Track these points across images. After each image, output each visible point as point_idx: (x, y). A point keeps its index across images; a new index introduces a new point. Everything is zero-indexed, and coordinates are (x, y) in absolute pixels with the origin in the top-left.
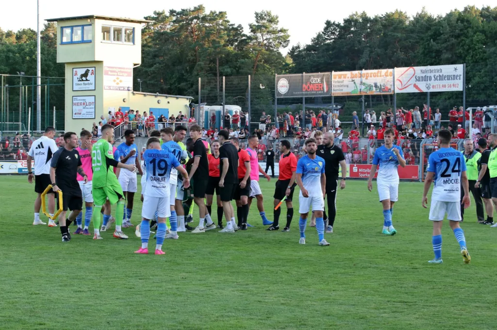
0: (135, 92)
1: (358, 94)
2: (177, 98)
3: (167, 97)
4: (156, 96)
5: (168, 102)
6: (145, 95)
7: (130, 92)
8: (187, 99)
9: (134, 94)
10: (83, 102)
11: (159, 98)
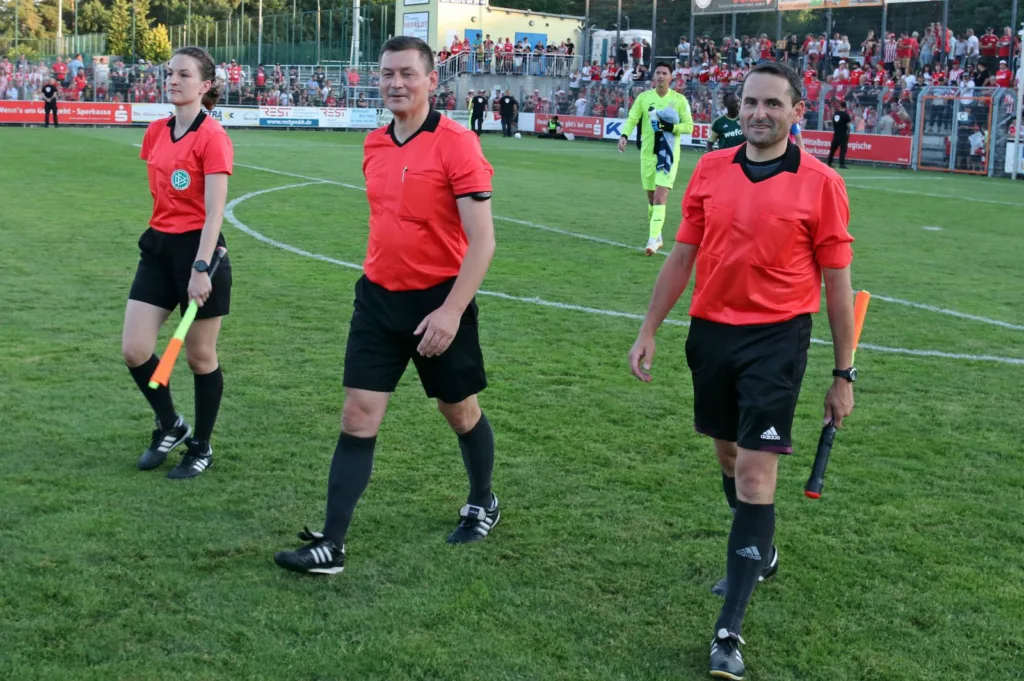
0: (491, 8)
1: (822, 7)
2: (562, 18)
3: (544, 16)
4: (526, 14)
5: (547, 25)
6: (508, 12)
7: (483, 7)
8: (579, 20)
9: (489, 10)
10: (414, 21)
11: (530, 18)
